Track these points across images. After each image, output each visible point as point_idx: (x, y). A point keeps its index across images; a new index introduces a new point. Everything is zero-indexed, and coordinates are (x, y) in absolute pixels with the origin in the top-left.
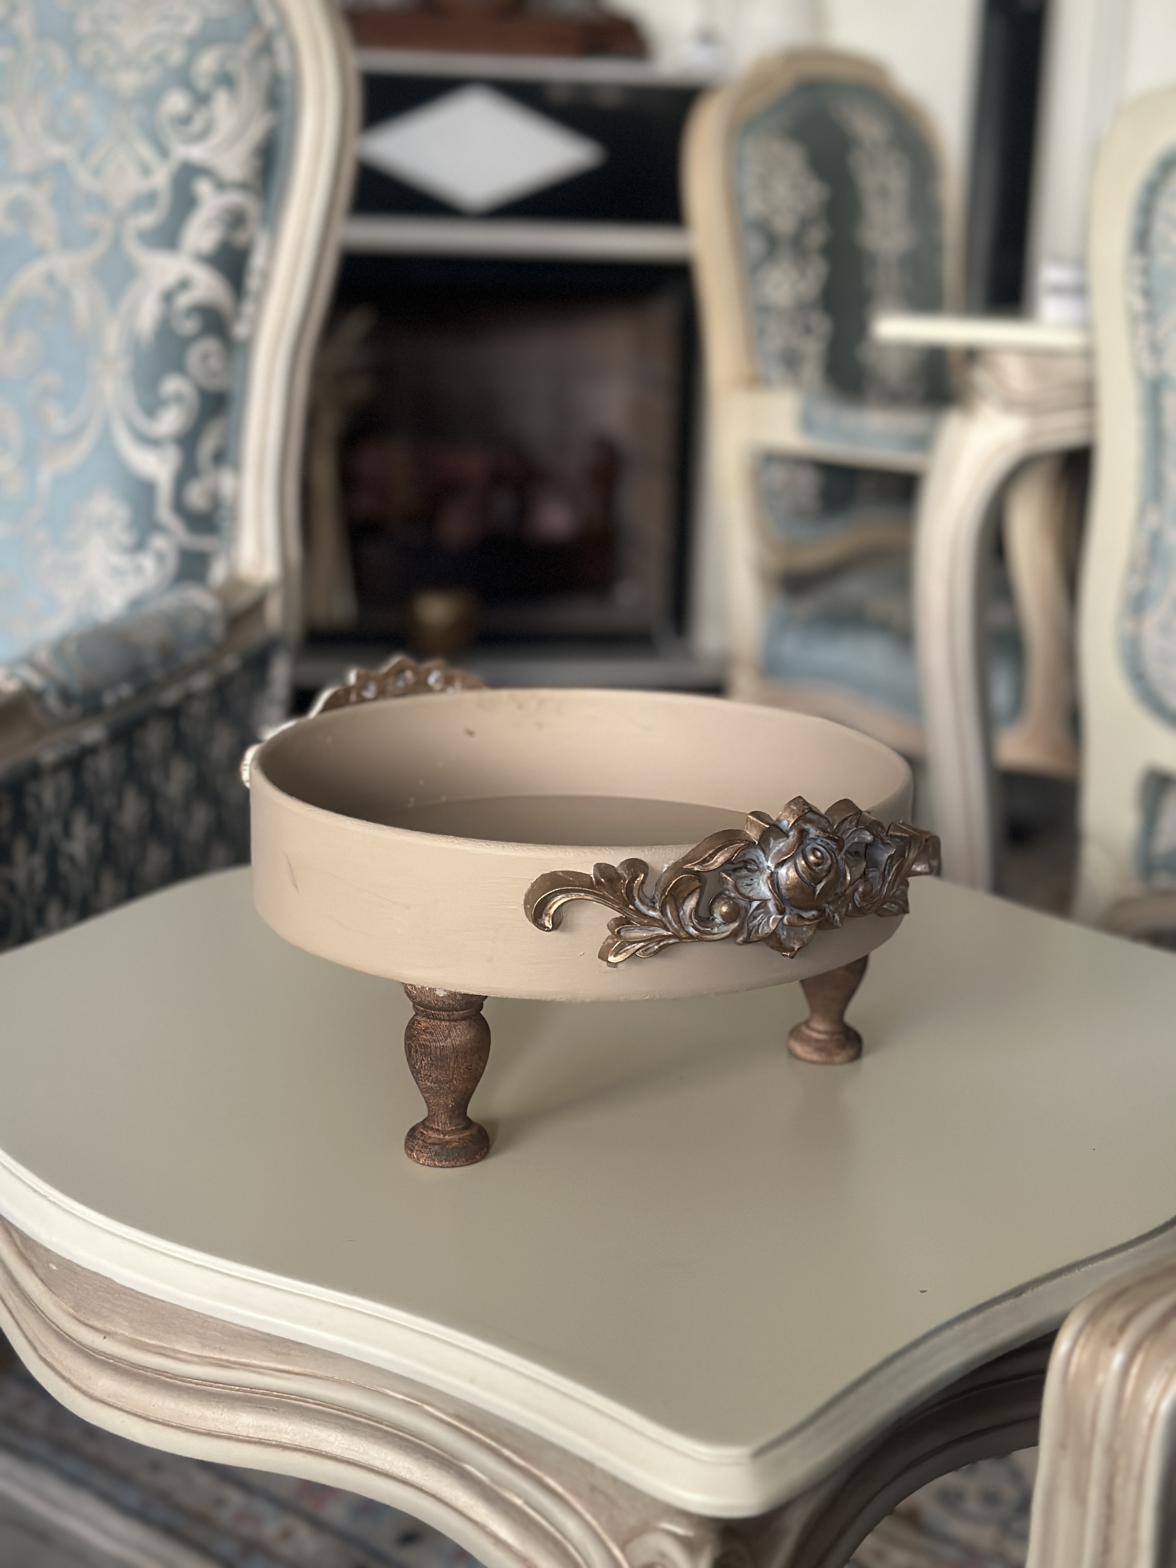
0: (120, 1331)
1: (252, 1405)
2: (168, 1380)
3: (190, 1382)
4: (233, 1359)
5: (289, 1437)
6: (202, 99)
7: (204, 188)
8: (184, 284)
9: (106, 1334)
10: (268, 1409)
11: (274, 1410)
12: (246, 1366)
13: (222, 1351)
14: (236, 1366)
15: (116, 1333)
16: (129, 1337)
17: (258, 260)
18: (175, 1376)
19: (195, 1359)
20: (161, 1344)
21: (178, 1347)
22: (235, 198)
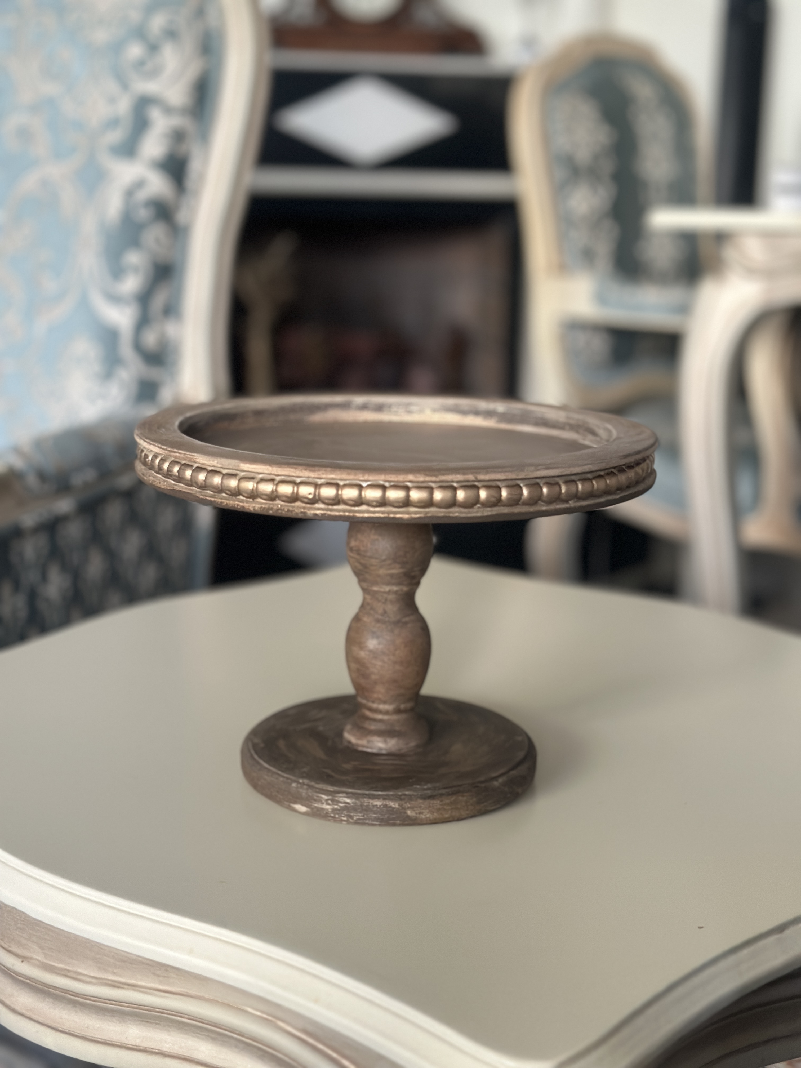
0: (35, 956)
1: (140, 1019)
2: (72, 997)
3: (90, 1000)
4: (123, 980)
5: (168, 1046)
6: (153, 48)
7: (155, 114)
8: (140, 184)
9: (24, 959)
10: (151, 1023)
11: (157, 1024)
12: (133, 987)
13: (114, 974)
14: (126, 987)
15: (31, 958)
16: (42, 961)
17: (194, 166)
18: (77, 995)
19: (94, 981)
20: (68, 968)
21: (80, 971)
22: (176, 121)
